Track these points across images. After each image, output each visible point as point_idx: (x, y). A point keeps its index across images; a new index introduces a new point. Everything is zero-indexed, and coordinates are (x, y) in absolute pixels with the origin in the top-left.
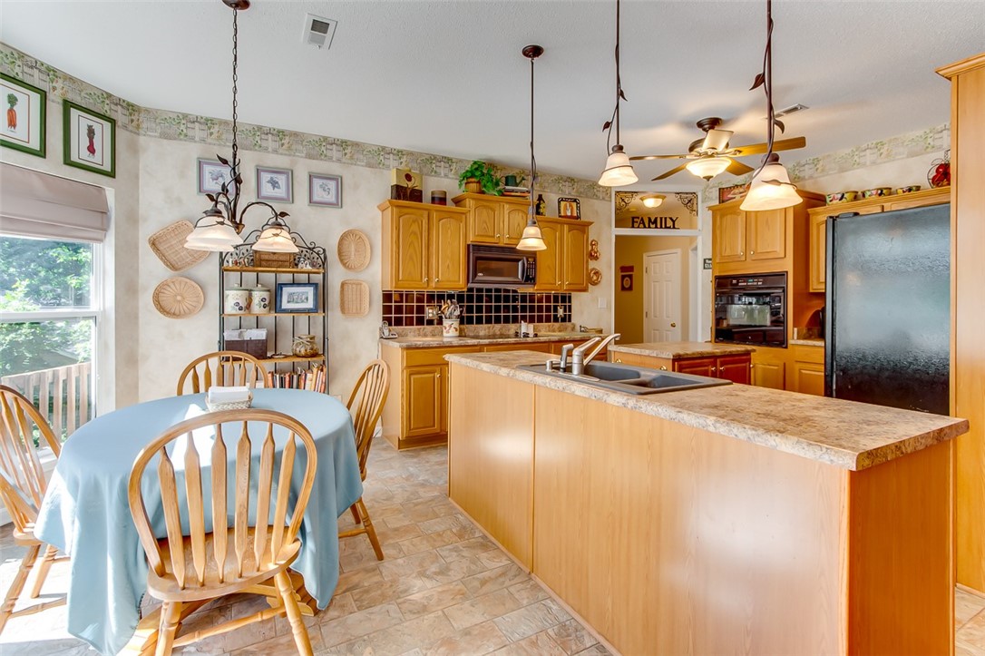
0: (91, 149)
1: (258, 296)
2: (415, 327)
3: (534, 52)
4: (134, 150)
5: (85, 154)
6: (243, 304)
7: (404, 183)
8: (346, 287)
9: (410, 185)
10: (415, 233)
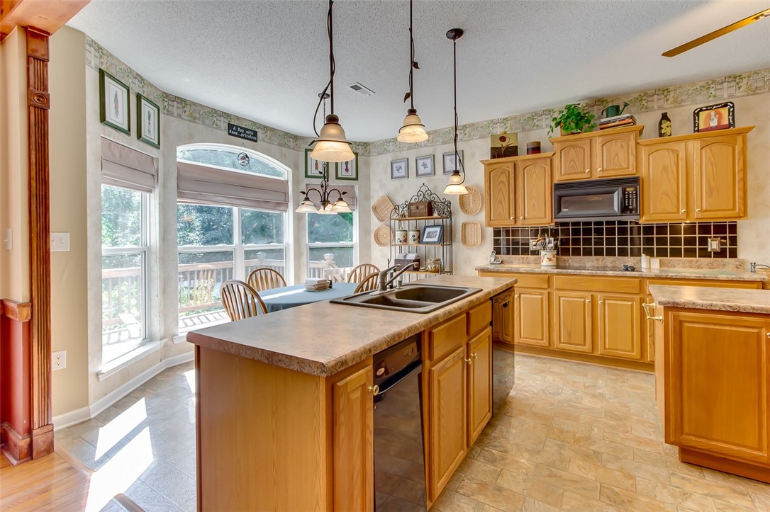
0: (347, 170)
1: (411, 234)
2: (520, 256)
3: (457, 33)
4: (368, 164)
5: (344, 172)
6: (402, 239)
7: (499, 144)
8: (467, 226)
9: (504, 144)
10: (503, 182)
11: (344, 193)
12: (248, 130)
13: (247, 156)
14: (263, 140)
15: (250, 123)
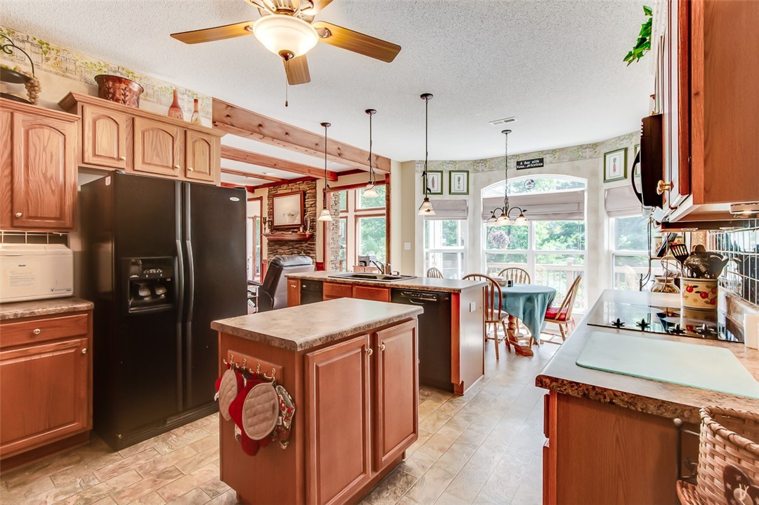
11: (524, 211)
12: (533, 160)
13: (532, 181)
14: (551, 163)
15: (537, 154)
